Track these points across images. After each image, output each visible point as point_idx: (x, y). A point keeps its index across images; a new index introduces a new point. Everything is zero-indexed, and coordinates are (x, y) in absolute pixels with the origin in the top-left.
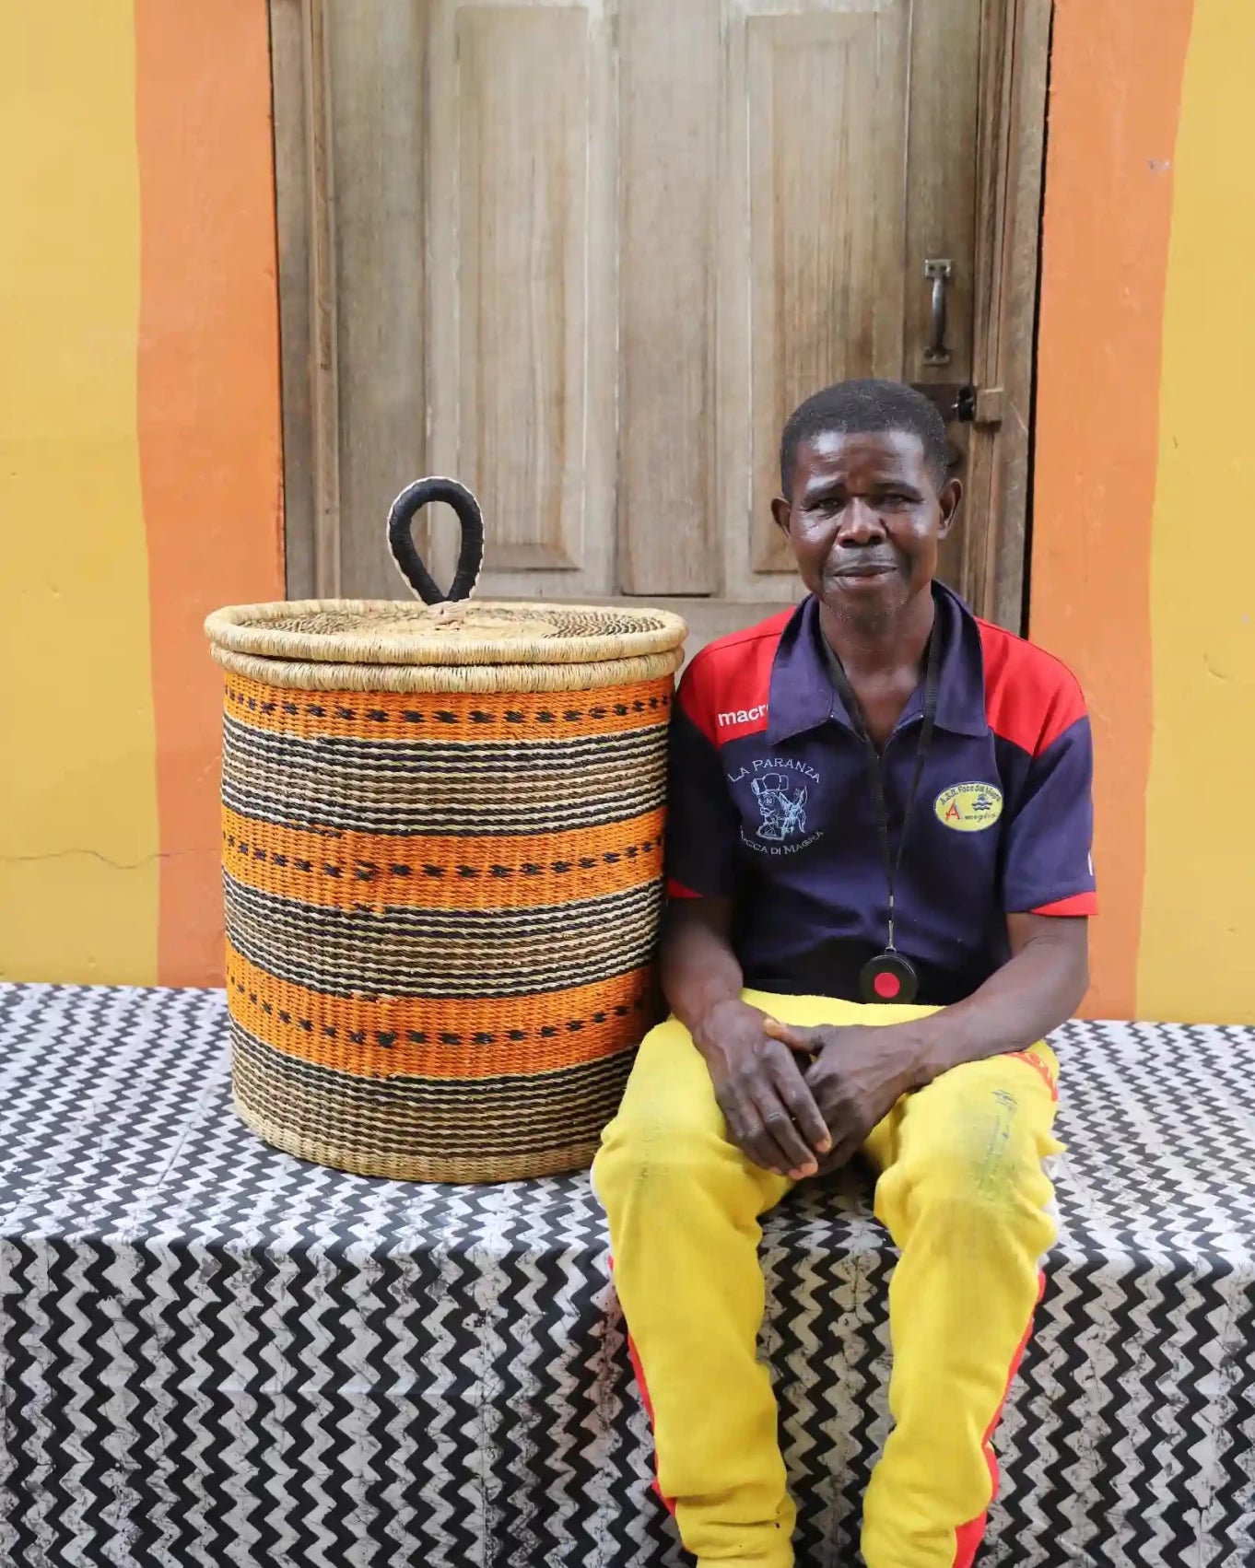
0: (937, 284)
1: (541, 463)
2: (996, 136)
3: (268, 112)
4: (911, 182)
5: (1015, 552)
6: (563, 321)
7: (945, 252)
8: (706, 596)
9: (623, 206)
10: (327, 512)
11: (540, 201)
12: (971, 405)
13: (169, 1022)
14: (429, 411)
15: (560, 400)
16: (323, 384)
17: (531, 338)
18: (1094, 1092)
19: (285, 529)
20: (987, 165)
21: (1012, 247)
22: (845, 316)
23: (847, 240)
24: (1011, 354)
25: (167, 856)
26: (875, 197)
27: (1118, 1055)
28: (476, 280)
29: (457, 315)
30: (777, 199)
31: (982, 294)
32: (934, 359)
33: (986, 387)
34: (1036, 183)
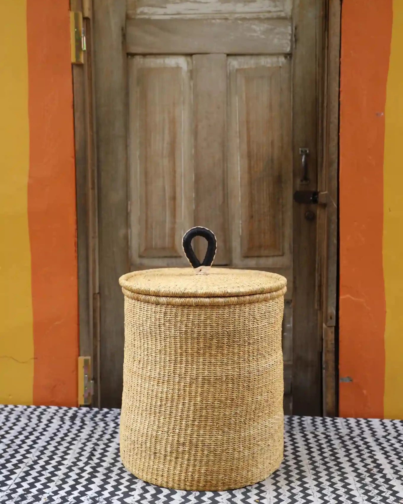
0: (304, 157)
1: (167, 221)
2: (323, 107)
3: (72, 104)
4: (294, 123)
5: (334, 250)
6: (175, 172)
7: (306, 146)
8: (226, 265)
9: (195, 133)
10: (93, 238)
12: (316, 198)
13: (32, 420)
14: (129, 203)
15: (174, 198)
16: (92, 194)
17: (164, 177)
18: (365, 450)
19: (78, 244)
20: (320, 116)
21: (329, 143)
22: (272, 168)
23: (272, 143)
24: (330, 180)
25: (36, 358)
26: (282, 128)
27: (376, 433)
28: (145, 158)
29: (138, 170)
30: (248, 129)
31: (319, 160)
32: (304, 182)
33: (322, 191)
34: (337, 121)
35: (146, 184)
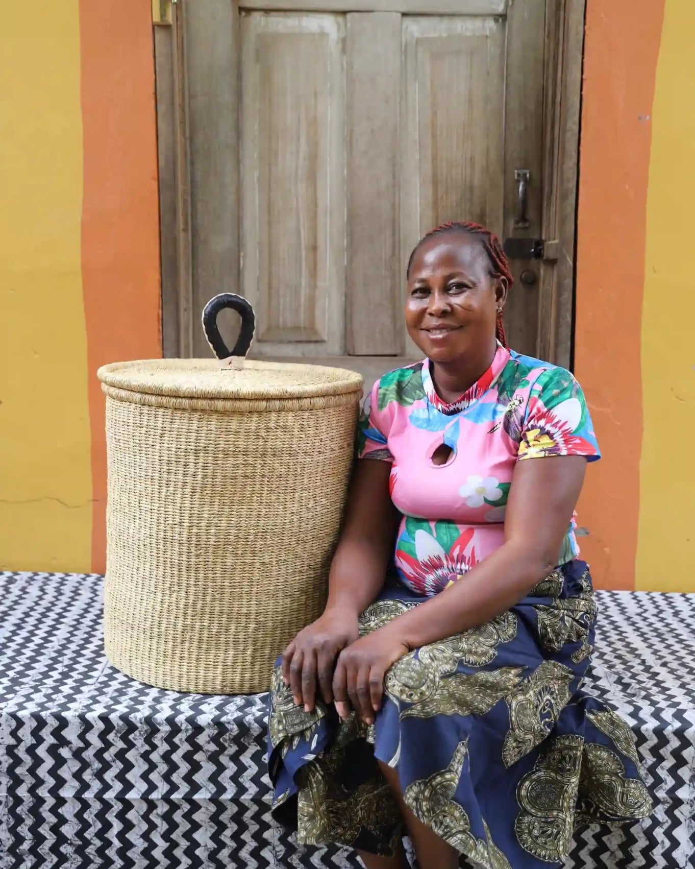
0: (521, 184)
1: (303, 284)
2: (554, 102)
3: (153, 90)
4: (507, 128)
5: (566, 331)
6: (316, 205)
7: (525, 167)
8: (395, 356)
9: (349, 142)
10: (185, 310)
11: (303, 140)
12: (541, 250)
13: (98, 593)
14: (242, 254)
15: (314, 248)
16: (183, 239)
17: (298, 213)
18: (612, 631)
19: (162, 320)
20: (549, 119)
21: (563, 163)
22: (471, 201)
23: (472, 159)
24: (563, 222)
25: (97, 500)
26: (487, 136)
27: (626, 610)
28: (268, 183)
29: (257, 203)
30: (434, 136)
31: (546, 189)
32: (521, 225)
33: (549, 240)
34: (576, 128)
35: (270, 223)
